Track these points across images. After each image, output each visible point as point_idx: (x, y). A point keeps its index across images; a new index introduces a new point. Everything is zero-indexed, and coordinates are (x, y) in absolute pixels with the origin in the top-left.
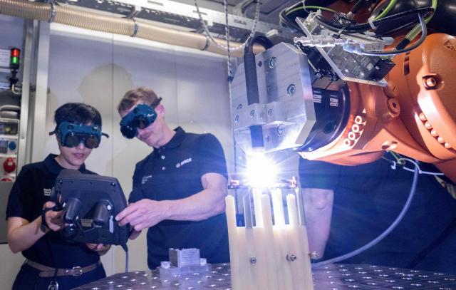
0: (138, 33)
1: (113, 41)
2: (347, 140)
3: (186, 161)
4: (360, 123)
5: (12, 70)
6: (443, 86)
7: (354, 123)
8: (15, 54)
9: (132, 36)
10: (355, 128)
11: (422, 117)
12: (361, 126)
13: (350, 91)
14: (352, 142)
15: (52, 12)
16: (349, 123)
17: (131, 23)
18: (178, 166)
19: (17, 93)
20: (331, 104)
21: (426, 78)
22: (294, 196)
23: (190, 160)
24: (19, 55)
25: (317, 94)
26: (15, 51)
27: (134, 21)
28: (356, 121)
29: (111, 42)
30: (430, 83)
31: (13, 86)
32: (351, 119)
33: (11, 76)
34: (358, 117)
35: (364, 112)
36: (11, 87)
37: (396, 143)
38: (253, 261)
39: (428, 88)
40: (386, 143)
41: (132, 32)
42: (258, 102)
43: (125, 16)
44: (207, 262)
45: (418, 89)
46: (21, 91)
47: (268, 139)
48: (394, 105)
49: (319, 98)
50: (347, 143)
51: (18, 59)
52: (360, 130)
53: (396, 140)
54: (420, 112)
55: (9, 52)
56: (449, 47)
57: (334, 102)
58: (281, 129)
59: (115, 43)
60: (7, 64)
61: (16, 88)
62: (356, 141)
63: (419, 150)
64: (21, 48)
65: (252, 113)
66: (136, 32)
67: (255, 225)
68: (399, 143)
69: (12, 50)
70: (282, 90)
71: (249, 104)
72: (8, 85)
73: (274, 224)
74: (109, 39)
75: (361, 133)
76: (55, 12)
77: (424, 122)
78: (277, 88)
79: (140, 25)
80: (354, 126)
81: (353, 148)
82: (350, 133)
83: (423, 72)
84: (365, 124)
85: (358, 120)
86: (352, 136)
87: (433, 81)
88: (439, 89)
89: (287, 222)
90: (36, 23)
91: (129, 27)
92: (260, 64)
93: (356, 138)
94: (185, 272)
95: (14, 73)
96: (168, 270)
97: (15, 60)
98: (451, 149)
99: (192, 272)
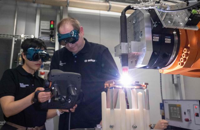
0: (111, 9)
1: (100, 14)
2: (179, 62)
3: (91, 60)
5: (51, 31)
7: (183, 53)
8: (52, 23)
9: (108, 11)
10: (184, 56)
12: (186, 54)
13: (180, 34)
14: (182, 65)
15: (68, 2)
17: (108, 4)
18: (86, 61)
19: (53, 42)
20: (166, 42)
23: (94, 61)
24: (54, 23)
25: (156, 36)
26: (52, 22)
27: (109, 3)
29: (99, 15)
31: (51, 38)
32: (180, 51)
33: (50, 34)
34: (185, 49)
35: (189, 46)
36: (50, 38)
41: (108, 9)
43: (105, 1)
46: (55, 41)
47: (132, 62)
49: (157, 39)
50: (179, 64)
51: (54, 25)
52: (186, 56)
55: (49, 22)
57: (168, 41)
58: (137, 57)
59: (101, 15)
60: (49, 28)
61: (53, 39)
62: (185, 63)
64: (54, 20)
66: (110, 8)
69: (51, 21)
72: (49, 38)
74: (98, 13)
75: (187, 58)
76: (69, 2)
79: (112, 5)
81: (183, 67)
82: (181, 59)
84: (189, 53)
85: (185, 51)
90: (61, 8)
91: (107, 7)
93: (184, 61)
95: (52, 32)
97: (52, 26)
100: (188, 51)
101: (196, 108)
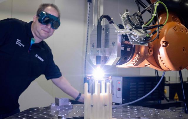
2: (132, 62)
4: (137, 57)
6: (168, 46)
7: (135, 57)
11: (160, 56)
12: (138, 58)
14: (134, 64)
16: (134, 56)
21: (163, 42)
22: (109, 83)
25: (123, 46)
28: (136, 56)
30: (164, 44)
32: (135, 55)
34: (137, 55)
35: (140, 53)
37: (150, 65)
38: (92, 106)
39: (163, 46)
40: (146, 64)
42: (101, 47)
44: (72, 104)
45: (160, 46)
47: (103, 61)
48: (151, 51)
49: (123, 48)
50: (132, 64)
52: (137, 59)
53: (149, 64)
54: (159, 54)
56: (175, 29)
57: (129, 49)
58: (108, 58)
62: (135, 63)
63: (158, 67)
65: (98, 51)
67: (94, 93)
68: (151, 65)
70: (110, 43)
71: (97, 47)
73: (101, 92)
75: (137, 61)
77: (160, 58)
78: (109, 42)
80: (135, 58)
81: (134, 66)
82: (134, 60)
83: (163, 40)
84: (139, 57)
86: (134, 61)
87: (165, 44)
88: (166, 47)
89: (106, 92)
92: (103, 29)
93: (135, 62)
94: (62, 108)
96: (54, 107)
98: (168, 68)
99: (65, 108)
100: (139, 56)
101: (119, 83)
